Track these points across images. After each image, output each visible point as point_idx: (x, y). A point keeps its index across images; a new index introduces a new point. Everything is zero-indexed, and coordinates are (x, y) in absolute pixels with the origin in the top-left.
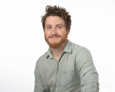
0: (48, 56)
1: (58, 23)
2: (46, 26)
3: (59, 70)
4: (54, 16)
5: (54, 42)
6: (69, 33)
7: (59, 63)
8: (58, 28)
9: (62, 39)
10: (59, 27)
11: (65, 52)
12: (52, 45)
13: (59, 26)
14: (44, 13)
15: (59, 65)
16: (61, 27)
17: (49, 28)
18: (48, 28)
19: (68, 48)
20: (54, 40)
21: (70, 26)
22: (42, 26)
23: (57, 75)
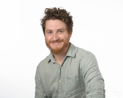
0: (50, 61)
1: (59, 28)
2: (47, 31)
3: (61, 76)
4: (54, 19)
5: (56, 47)
6: (71, 35)
7: (62, 68)
8: (59, 32)
9: (65, 43)
10: (61, 31)
11: (68, 56)
12: (54, 51)
14: (43, 15)
15: (62, 70)
16: (63, 31)
17: (49, 33)
19: (71, 52)
20: (56, 46)
21: (72, 28)
22: (42, 30)
23: (60, 81)
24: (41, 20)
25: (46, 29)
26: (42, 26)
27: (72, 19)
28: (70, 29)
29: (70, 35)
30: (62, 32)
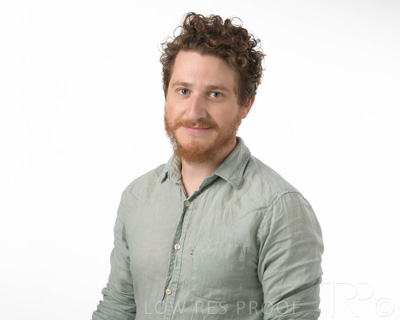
3: (183, 230)
4: (205, 52)
5: (194, 143)
8: (212, 95)
10: (216, 94)
13: (217, 91)
15: (188, 211)
16: (223, 95)
17: (180, 92)
18: (177, 90)
20: (194, 137)
21: (256, 88)
22: (162, 77)
24: (165, 47)
25: (174, 79)
26: (165, 65)
27: (262, 61)
28: (249, 92)
29: (245, 110)
30: (220, 97)
